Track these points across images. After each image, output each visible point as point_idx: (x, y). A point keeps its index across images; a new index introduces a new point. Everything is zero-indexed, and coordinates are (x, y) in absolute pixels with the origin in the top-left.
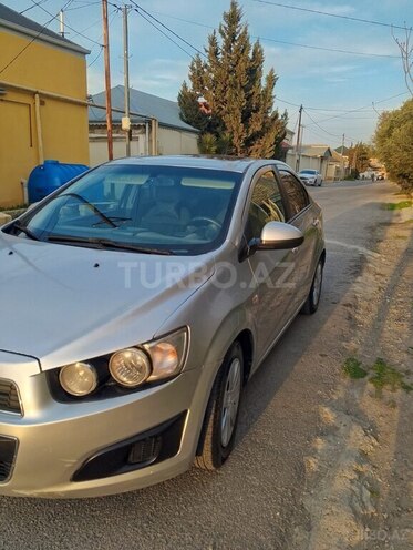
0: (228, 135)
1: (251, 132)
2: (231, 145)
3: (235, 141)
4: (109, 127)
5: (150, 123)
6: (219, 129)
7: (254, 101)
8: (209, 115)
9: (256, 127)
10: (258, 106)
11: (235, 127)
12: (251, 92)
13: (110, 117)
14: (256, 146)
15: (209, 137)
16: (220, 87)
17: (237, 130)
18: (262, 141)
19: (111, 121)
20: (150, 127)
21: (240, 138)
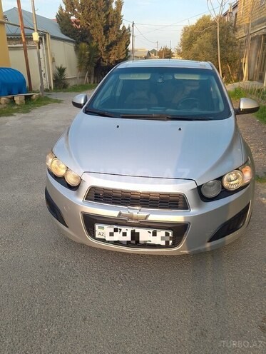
0: (95, 43)
1: (110, 41)
2: (98, 50)
3: (100, 47)
4: (23, 40)
5: (45, 36)
6: (88, 39)
7: (110, 20)
8: (80, 29)
9: (113, 38)
10: (113, 23)
11: (99, 38)
12: (108, 13)
13: (24, 32)
14: (113, 51)
15: (83, 45)
16: (86, 9)
17: (101, 40)
18: (117, 47)
19: (25, 35)
20: (45, 39)
21: (103, 45)
